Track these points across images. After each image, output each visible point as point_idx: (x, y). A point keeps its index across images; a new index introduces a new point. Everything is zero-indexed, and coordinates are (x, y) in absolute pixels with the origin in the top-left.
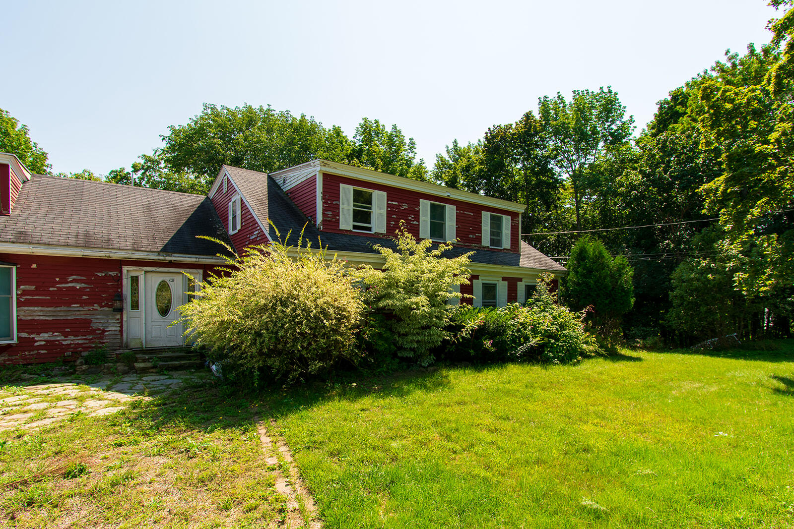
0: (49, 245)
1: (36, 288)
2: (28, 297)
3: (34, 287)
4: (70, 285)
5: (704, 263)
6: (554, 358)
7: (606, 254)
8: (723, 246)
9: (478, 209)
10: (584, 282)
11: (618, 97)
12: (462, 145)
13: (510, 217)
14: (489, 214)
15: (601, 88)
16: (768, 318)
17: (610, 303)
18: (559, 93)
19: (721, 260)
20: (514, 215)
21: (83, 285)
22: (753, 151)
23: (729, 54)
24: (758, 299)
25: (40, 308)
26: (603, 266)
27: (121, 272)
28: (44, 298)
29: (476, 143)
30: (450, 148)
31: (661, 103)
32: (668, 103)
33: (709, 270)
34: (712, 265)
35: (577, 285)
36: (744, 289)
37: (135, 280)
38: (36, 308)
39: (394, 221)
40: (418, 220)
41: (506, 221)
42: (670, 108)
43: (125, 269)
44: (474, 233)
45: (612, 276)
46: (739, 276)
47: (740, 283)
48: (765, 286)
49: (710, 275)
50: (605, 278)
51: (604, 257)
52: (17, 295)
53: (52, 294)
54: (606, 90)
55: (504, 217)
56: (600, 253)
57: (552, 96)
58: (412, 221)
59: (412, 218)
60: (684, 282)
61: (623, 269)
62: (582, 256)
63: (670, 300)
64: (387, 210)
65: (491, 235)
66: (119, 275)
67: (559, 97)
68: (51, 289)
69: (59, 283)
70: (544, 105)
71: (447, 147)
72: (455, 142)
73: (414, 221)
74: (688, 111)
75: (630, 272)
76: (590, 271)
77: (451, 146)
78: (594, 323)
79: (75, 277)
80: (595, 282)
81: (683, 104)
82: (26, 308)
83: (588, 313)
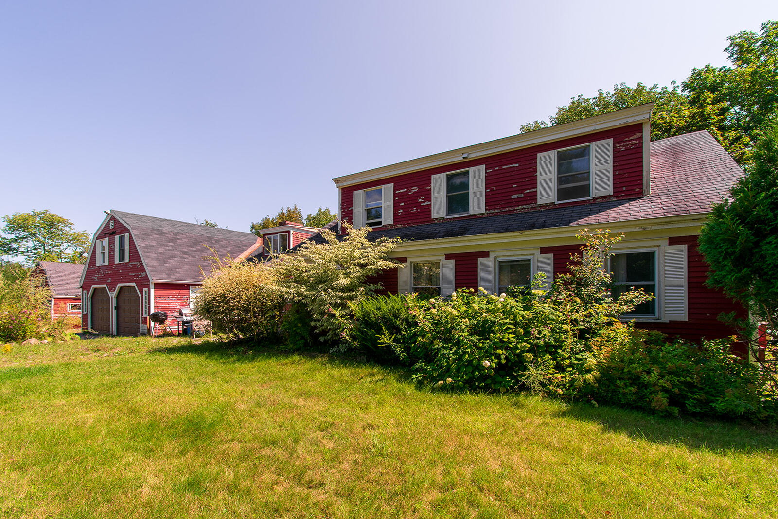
9: (529, 153)
14: (553, 152)
39: (402, 209)
40: (429, 198)
44: (521, 192)
58: (423, 202)
59: (423, 199)
64: (394, 200)
65: (559, 183)
73: (425, 202)
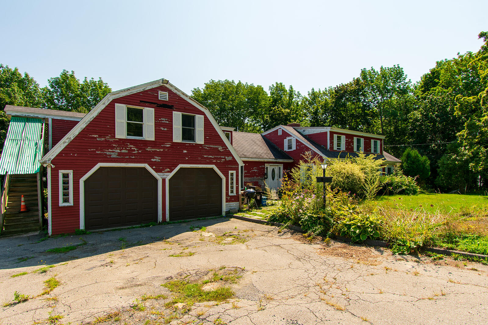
0: (252, 158)
2: (246, 175)
4: (254, 170)
5: (454, 157)
6: (410, 193)
7: (419, 156)
8: (461, 150)
9: (370, 139)
10: (411, 166)
11: (403, 70)
12: (316, 90)
13: (380, 141)
14: (373, 140)
15: (394, 66)
16: (480, 181)
17: (422, 174)
18: (372, 67)
19: (461, 156)
20: (381, 140)
21: (257, 170)
22: (475, 124)
23: (459, 55)
24: (478, 172)
26: (419, 161)
27: (265, 166)
28: (249, 175)
29: (324, 90)
30: (310, 93)
31: (426, 75)
32: (429, 75)
33: (456, 159)
34: (457, 158)
35: (408, 168)
36: (473, 169)
37: (267, 168)
38: (247, 178)
39: (347, 146)
40: (353, 145)
41: (379, 142)
42: (430, 78)
44: (369, 148)
45: (422, 164)
46: (471, 164)
47: (471, 167)
48: (480, 168)
49: (456, 162)
50: (420, 165)
51: (418, 157)
53: (250, 173)
54: (396, 66)
55: (378, 141)
56: (417, 155)
57: (368, 69)
60: (445, 165)
61: (426, 161)
62: (409, 156)
63: (438, 172)
64: (345, 142)
65: (374, 148)
67: (372, 69)
69: (252, 170)
70: (364, 73)
71: (309, 92)
72: (313, 89)
74: (441, 82)
75: (429, 162)
76: (413, 162)
77: (311, 92)
78: (419, 182)
79: (255, 168)
80: (416, 166)
81: (438, 77)
83: (417, 178)
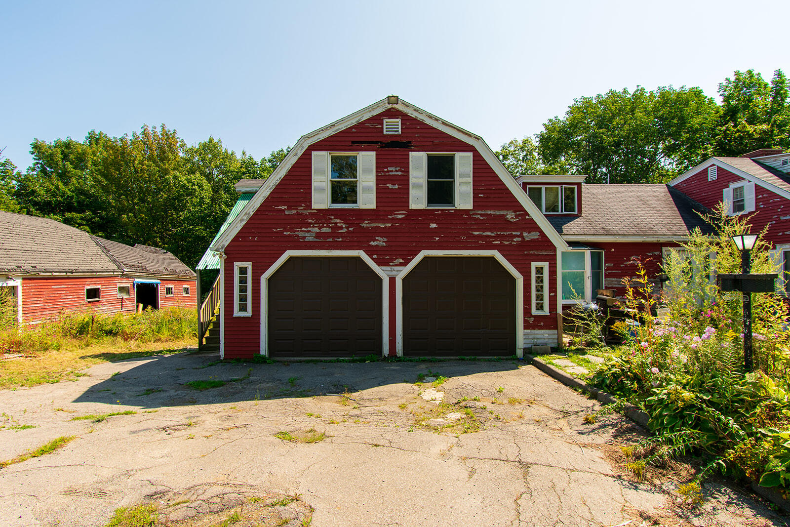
0: (624, 235)
1: (614, 265)
2: (610, 271)
3: (612, 265)
4: (632, 262)
25: (615, 279)
27: (661, 252)
28: (617, 272)
38: (614, 279)
43: (664, 249)
52: (605, 269)
53: (621, 269)
66: (660, 254)
68: (622, 266)
69: (626, 261)
79: (635, 257)
82: (609, 279)
